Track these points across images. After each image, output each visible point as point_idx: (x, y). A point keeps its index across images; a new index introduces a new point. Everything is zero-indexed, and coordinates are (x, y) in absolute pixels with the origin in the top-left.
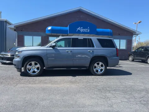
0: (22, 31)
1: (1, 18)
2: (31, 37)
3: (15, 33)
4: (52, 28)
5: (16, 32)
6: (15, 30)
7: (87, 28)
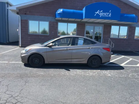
0: (25, 14)
2: (37, 22)
5: (18, 16)
6: (18, 13)
7: (109, 12)
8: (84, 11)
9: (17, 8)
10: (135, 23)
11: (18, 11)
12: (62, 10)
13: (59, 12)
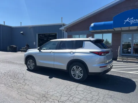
2: (78, 36)
6: (66, 31)
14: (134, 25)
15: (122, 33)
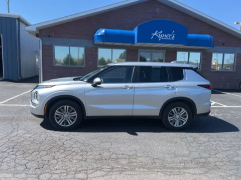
0: (49, 36)
1: (9, 12)
3: (38, 41)
4: (105, 32)
5: (39, 39)
6: (37, 36)
7: (171, 33)
8: (135, 32)
9: (37, 28)
10: (209, 48)
11: (38, 32)
12: (103, 31)
13: (99, 34)
14: (163, 41)
15: (139, 50)
